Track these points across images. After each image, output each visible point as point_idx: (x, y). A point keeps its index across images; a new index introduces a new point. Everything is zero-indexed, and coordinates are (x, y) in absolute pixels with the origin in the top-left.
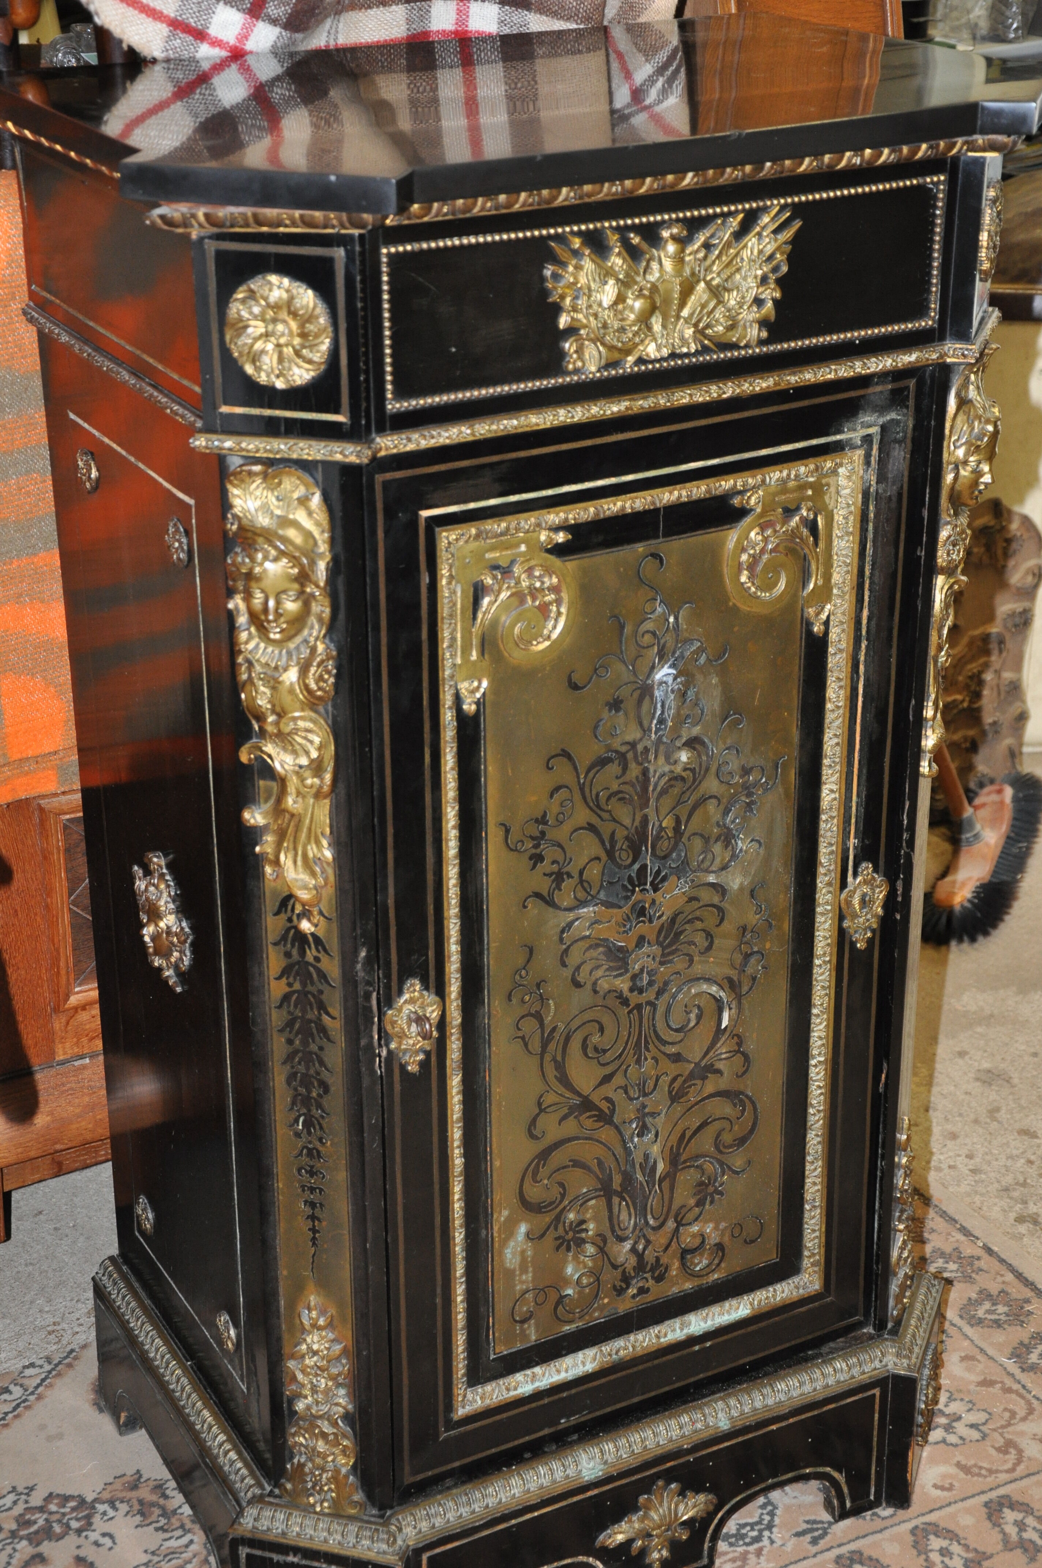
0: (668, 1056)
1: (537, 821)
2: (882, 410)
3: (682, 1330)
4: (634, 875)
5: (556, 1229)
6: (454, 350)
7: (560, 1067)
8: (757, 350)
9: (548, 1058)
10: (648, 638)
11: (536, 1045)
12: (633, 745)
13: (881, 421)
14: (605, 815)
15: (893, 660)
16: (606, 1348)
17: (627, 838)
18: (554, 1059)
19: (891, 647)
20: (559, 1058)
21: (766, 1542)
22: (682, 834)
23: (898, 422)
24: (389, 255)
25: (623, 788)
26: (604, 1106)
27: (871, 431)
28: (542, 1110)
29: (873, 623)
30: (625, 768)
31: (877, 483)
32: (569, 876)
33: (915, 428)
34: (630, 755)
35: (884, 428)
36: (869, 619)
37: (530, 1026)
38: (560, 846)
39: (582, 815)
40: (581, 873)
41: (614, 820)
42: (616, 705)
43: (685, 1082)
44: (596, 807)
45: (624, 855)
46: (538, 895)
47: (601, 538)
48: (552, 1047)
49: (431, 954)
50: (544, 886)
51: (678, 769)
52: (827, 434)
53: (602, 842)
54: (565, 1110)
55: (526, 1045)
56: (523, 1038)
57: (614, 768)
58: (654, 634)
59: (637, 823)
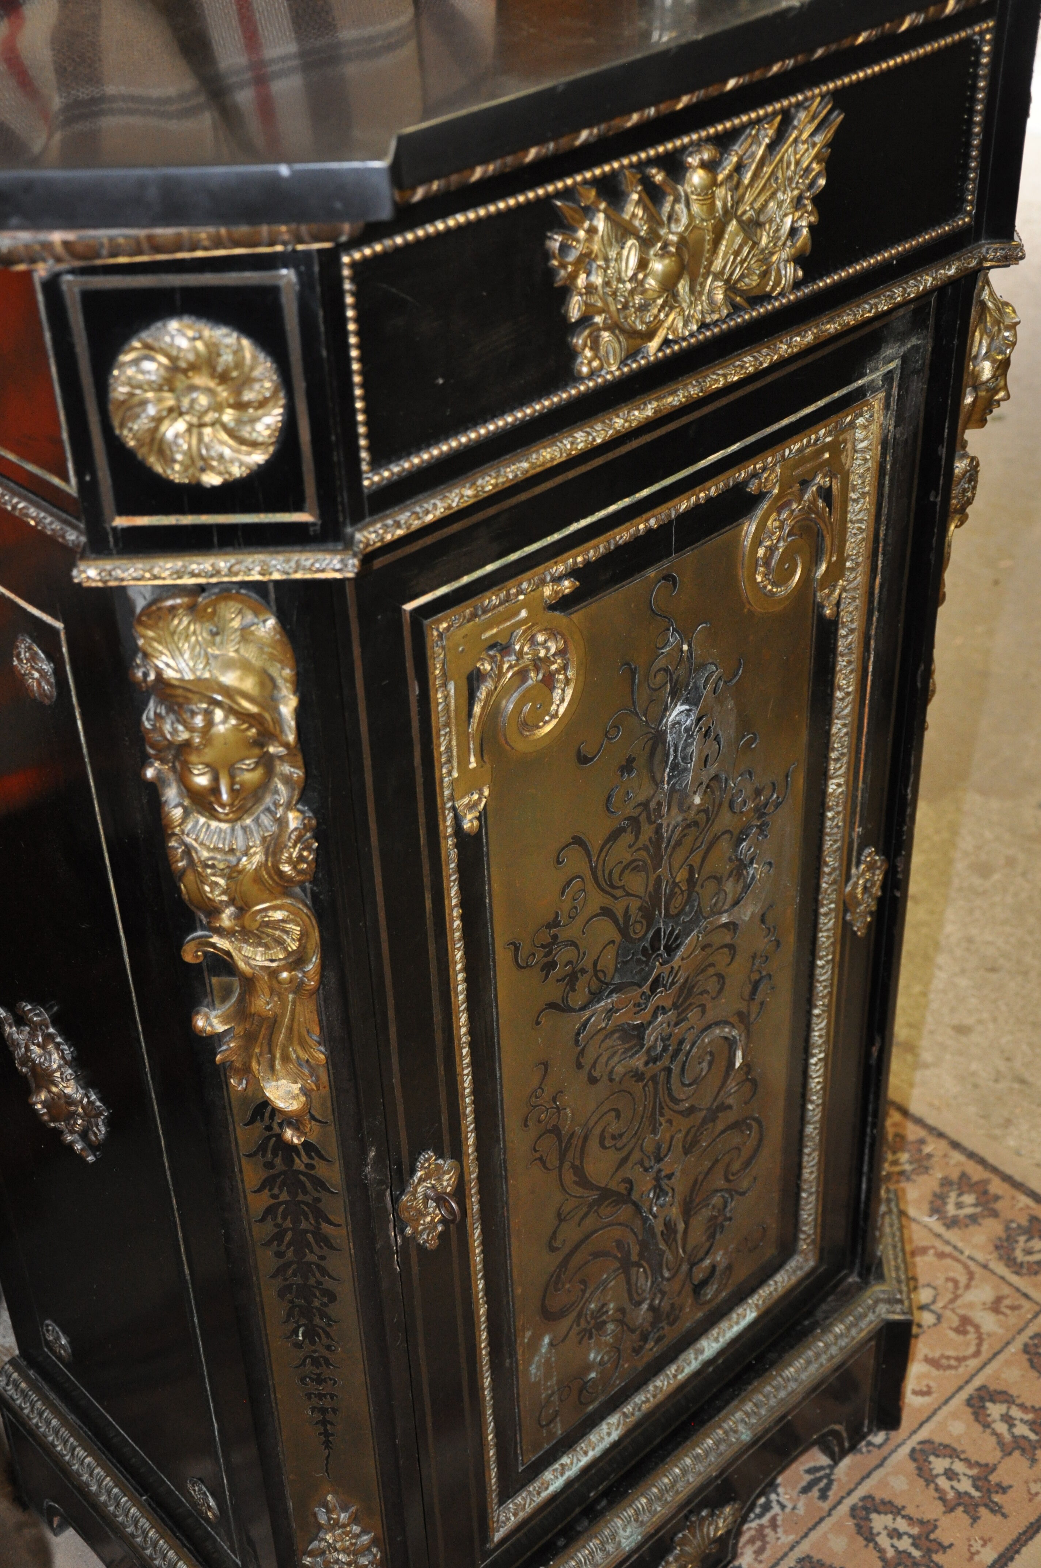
0: (681, 1113)
1: (548, 926)
2: (904, 337)
3: (696, 1359)
4: (647, 944)
5: (578, 1325)
6: (441, 381)
7: (579, 1170)
8: (792, 297)
9: (567, 1165)
10: (660, 676)
11: (553, 1160)
12: (645, 805)
13: (902, 351)
14: (618, 893)
15: (901, 625)
16: (628, 1408)
17: (641, 908)
18: (573, 1166)
19: (899, 612)
20: (577, 1162)
21: (776, 1509)
22: (696, 883)
23: (918, 348)
24: (353, 265)
25: (636, 856)
26: (622, 1188)
27: (892, 365)
28: (562, 1220)
30: (638, 833)
31: (895, 427)
32: (583, 972)
33: (934, 351)
34: (643, 818)
35: (904, 359)
36: (881, 586)
37: (547, 1143)
38: (573, 943)
39: (596, 900)
40: (595, 964)
41: (628, 894)
42: (628, 766)
43: (698, 1130)
44: (609, 887)
45: (638, 927)
46: (552, 1006)
47: (609, 574)
48: (570, 1154)
49: (444, 1118)
50: (558, 992)
51: (692, 815)
52: (851, 382)
53: (616, 922)
54: (585, 1209)
55: (544, 1163)
56: (541, 1159)
57: (627, 838)
58: (666, 670)
59: (651, 888)
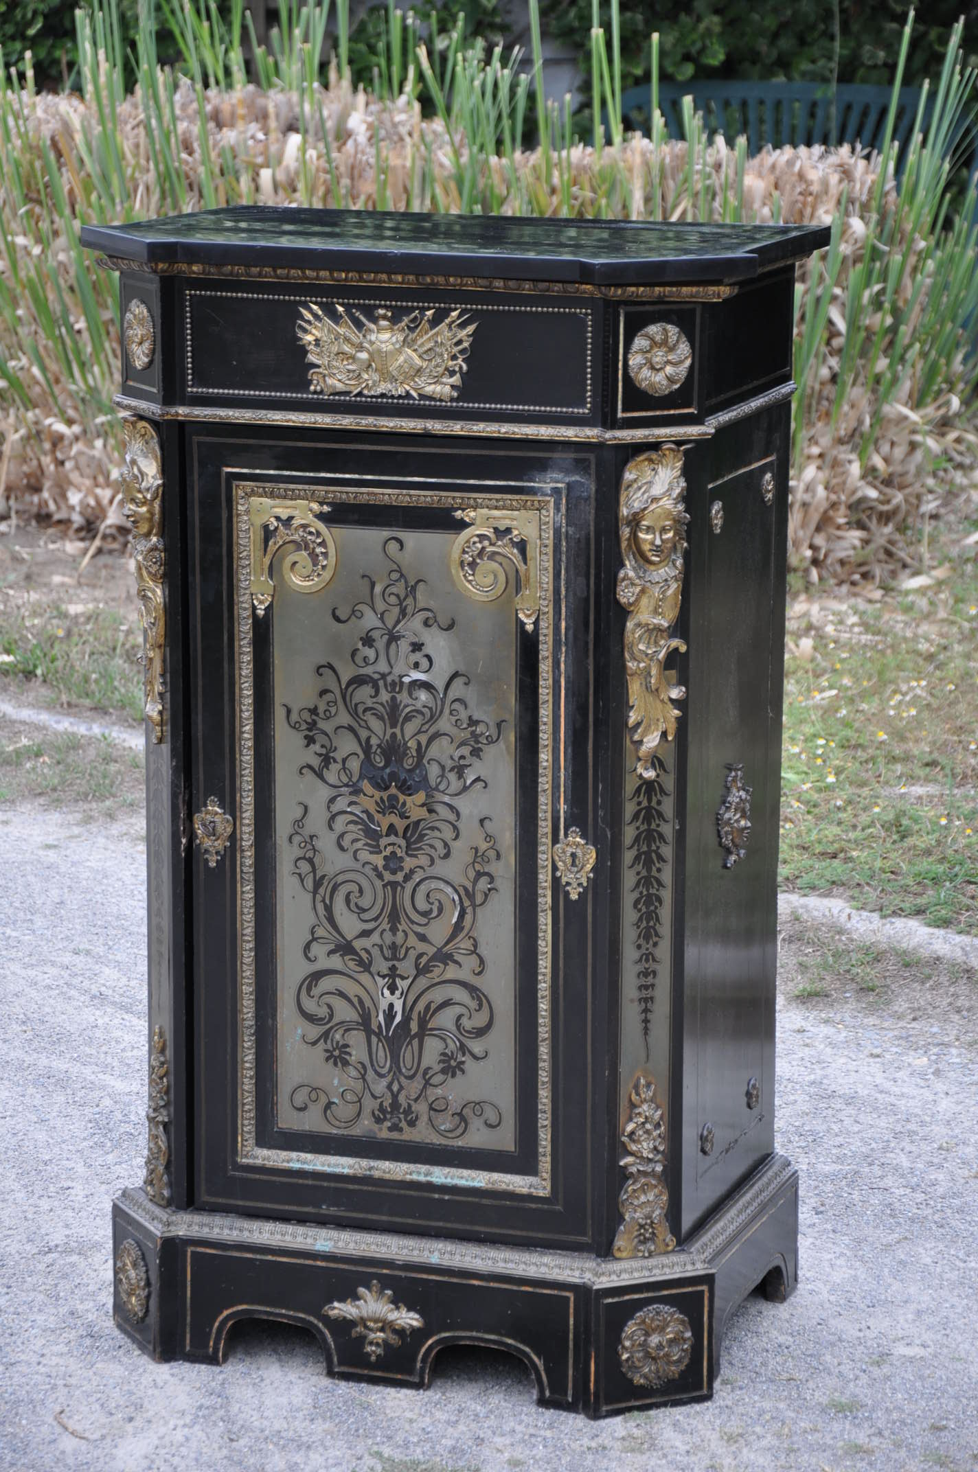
0: (415, 933)
1: (310, 710)
2: (567, 472)
3: (427, 1175)
4: (386, 777)
5: (326, 1042)
6: (235, 363)
7: (329, 909)
8: (449, 404)
9: (319, 898)
10: (393, 600)
11: (309, 882)
12: (383, 676)
13: (567, 480)
14: (362, 723)
15: (591, 668)
16: (361, 1162)
17: (379, 746)
18: (323, 901)
19: (587, 657)
20: (328, 902)
22: (423, 757)
23: (582, 484)
24: (190, 295)
25: (376, 706)
26: (364, 955)
27: (560, 485)
28: (314, 939)
29: (571, 632)
30: (377, 692)
31: (567, 525)
32: (335, 761)
33: (597, 491)
34: (381, 683)
35: (569, 486)
36: (566, 628)
37: (305, 867)
38: (327, 735)
39: (344, 718)
40: (344, 761)
41: (369, 729)
42: (368, 641)
43: (429, 961)
44: (354, 713)
45: (378, 759)
46: (309, 767)
47: (356, 517)
48: (321, 890)
49: (227, 782)
50: (316, 762)
51: (419, 705)
52: (522, 480)
53: (361, 744)
54: (332, 947)
55: (302, 881)
56: (300, 875)
57: (367, 690)
58: (398, 596)
59: (387, 737)
